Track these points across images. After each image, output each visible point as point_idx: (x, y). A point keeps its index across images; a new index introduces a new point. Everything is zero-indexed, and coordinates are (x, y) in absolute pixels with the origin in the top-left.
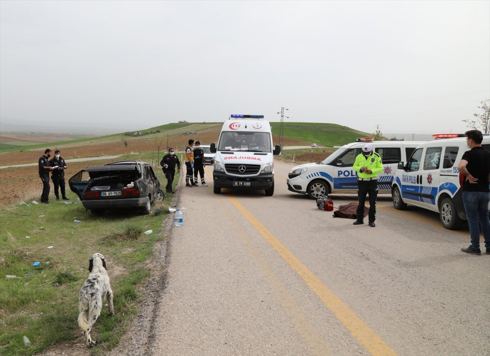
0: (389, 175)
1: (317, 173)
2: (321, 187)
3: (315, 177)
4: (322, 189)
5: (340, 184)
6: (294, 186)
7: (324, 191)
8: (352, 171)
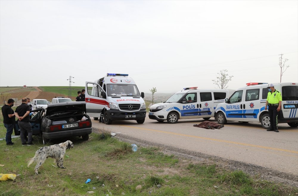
0: (207, 107)
1: (172, 108)
2: (175, 116)
3: (171, 110)
4: (175, 117)
5: (184, 113)
6: (158, 116)
7: (177, 118)
8: (190, 106)
